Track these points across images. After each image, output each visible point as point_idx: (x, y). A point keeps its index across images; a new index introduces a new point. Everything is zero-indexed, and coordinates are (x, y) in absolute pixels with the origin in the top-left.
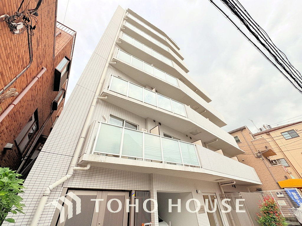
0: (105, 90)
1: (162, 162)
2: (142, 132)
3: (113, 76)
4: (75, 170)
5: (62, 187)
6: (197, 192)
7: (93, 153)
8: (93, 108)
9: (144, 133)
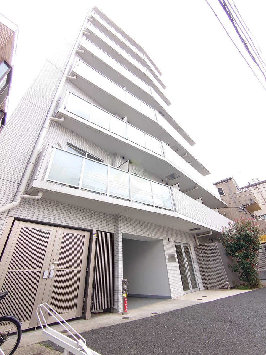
0: (61, 110)
1: (130, 201)
2: (108, 166)
3: (71, 93)
4: (23, 199)
5: (7, 215)
6: (169, 241)
7: (45, 180)
8: (45, 130)
9: (109, 167)
